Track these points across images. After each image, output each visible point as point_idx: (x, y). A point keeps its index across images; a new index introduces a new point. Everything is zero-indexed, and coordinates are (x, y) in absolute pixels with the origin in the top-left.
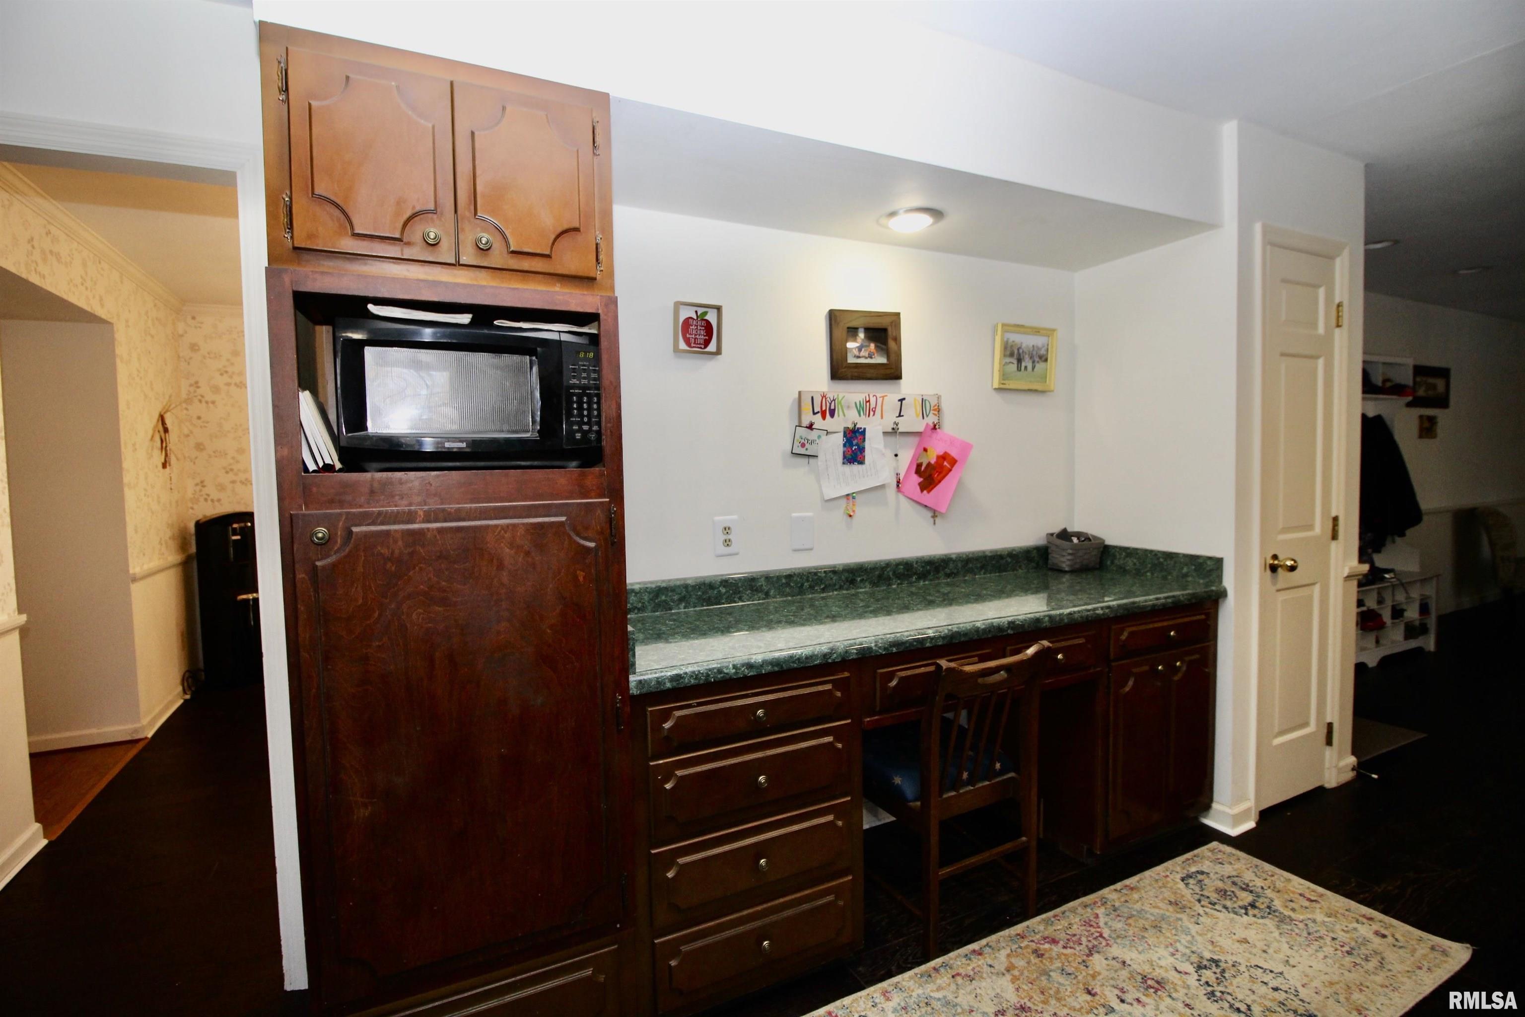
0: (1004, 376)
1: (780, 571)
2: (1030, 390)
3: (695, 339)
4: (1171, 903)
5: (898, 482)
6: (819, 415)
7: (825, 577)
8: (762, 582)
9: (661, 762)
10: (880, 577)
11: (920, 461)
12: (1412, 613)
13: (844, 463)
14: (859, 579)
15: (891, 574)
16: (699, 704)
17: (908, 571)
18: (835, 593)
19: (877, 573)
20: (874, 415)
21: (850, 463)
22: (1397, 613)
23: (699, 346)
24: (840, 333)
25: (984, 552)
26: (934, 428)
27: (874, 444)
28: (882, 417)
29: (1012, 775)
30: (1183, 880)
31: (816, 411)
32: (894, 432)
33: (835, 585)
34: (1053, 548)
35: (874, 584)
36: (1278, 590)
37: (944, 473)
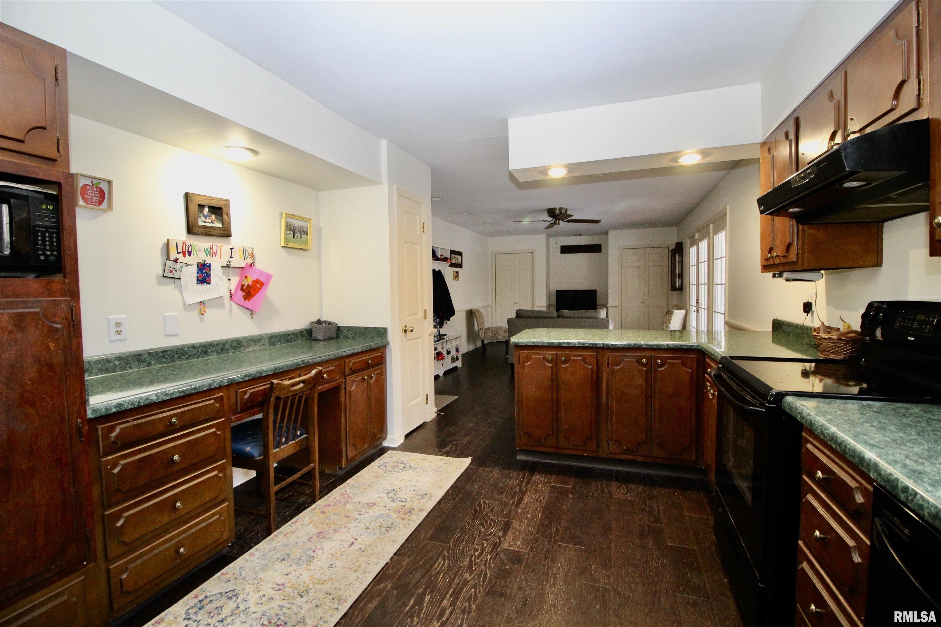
0: (287, 240)
1: (158, 349)
2: (300, 249)
3: (91, 199)
4: (375, 477)
5: (231, 295)
6: (182, 254)
7: (188, 350)
8: (146, 356)
9: (110, 458)
10: (222, 349)
11: (243, 283)
12: (453, 353)
13: (198, 283)
14: (210, 351)
15: (229, 347)
16: (134, 420)
17: (238, 344)
18: (195, 360)
19: (221, 346)
20: (215, 256)
21: (202, 283)
22: (448, 352)
23: (95, 204)
24: (194, 208)
25: (279, 332)
26: (251, 265)
27: (216, 273)
28: (220, 258)
29: (305, 436)
30: (378, 467)
31: (179, 251)
32: (228, 266)
33: (195, 355)
34: (314, 329)
35: (219, 353)
36: (407, 341)
37: (257, 290)
